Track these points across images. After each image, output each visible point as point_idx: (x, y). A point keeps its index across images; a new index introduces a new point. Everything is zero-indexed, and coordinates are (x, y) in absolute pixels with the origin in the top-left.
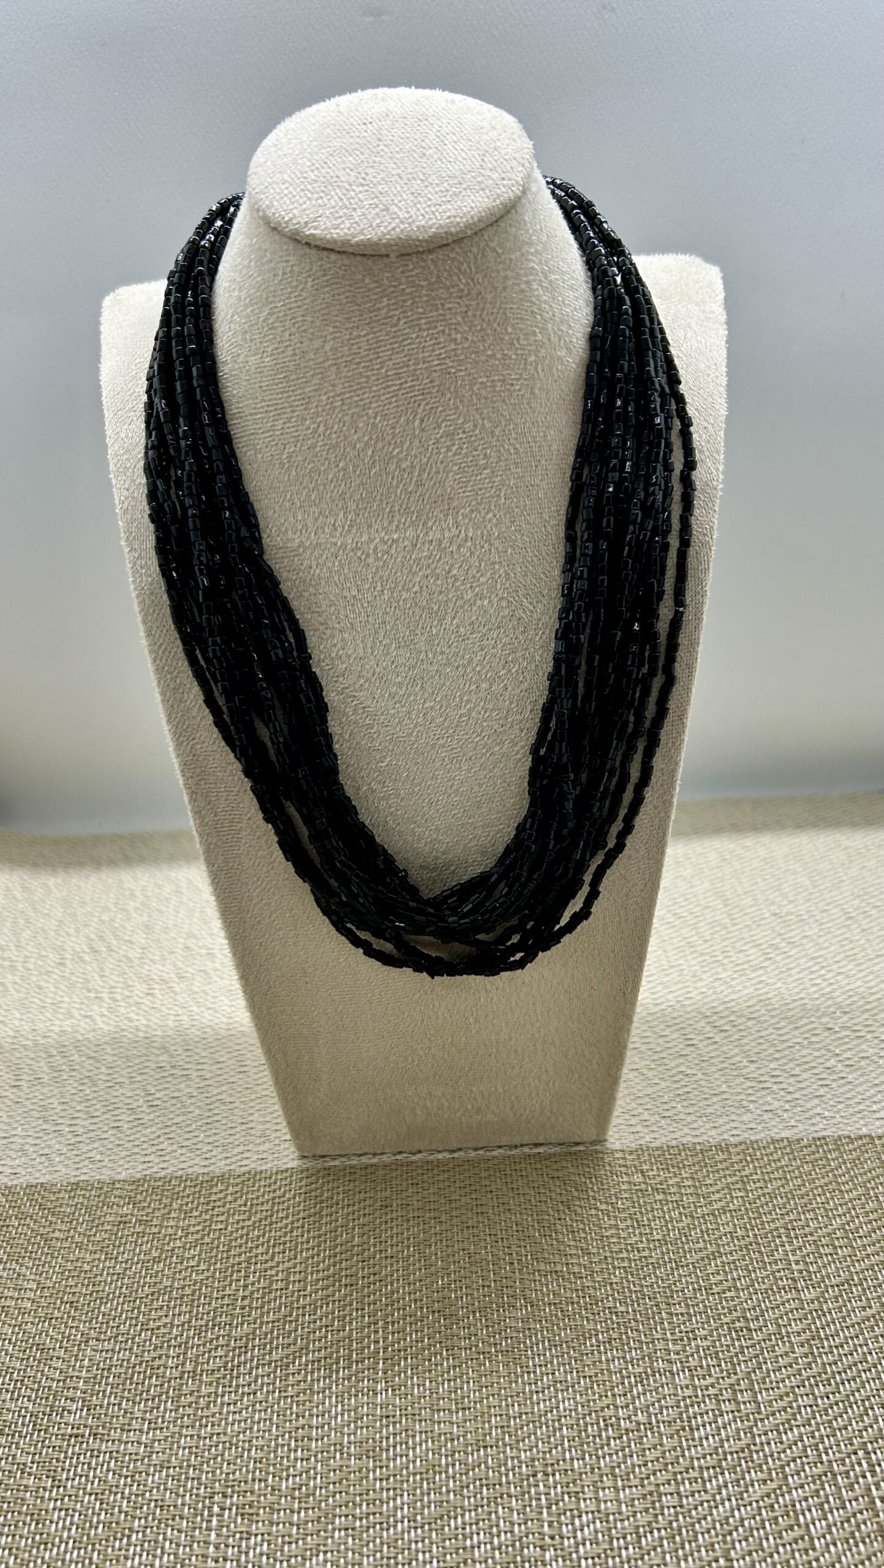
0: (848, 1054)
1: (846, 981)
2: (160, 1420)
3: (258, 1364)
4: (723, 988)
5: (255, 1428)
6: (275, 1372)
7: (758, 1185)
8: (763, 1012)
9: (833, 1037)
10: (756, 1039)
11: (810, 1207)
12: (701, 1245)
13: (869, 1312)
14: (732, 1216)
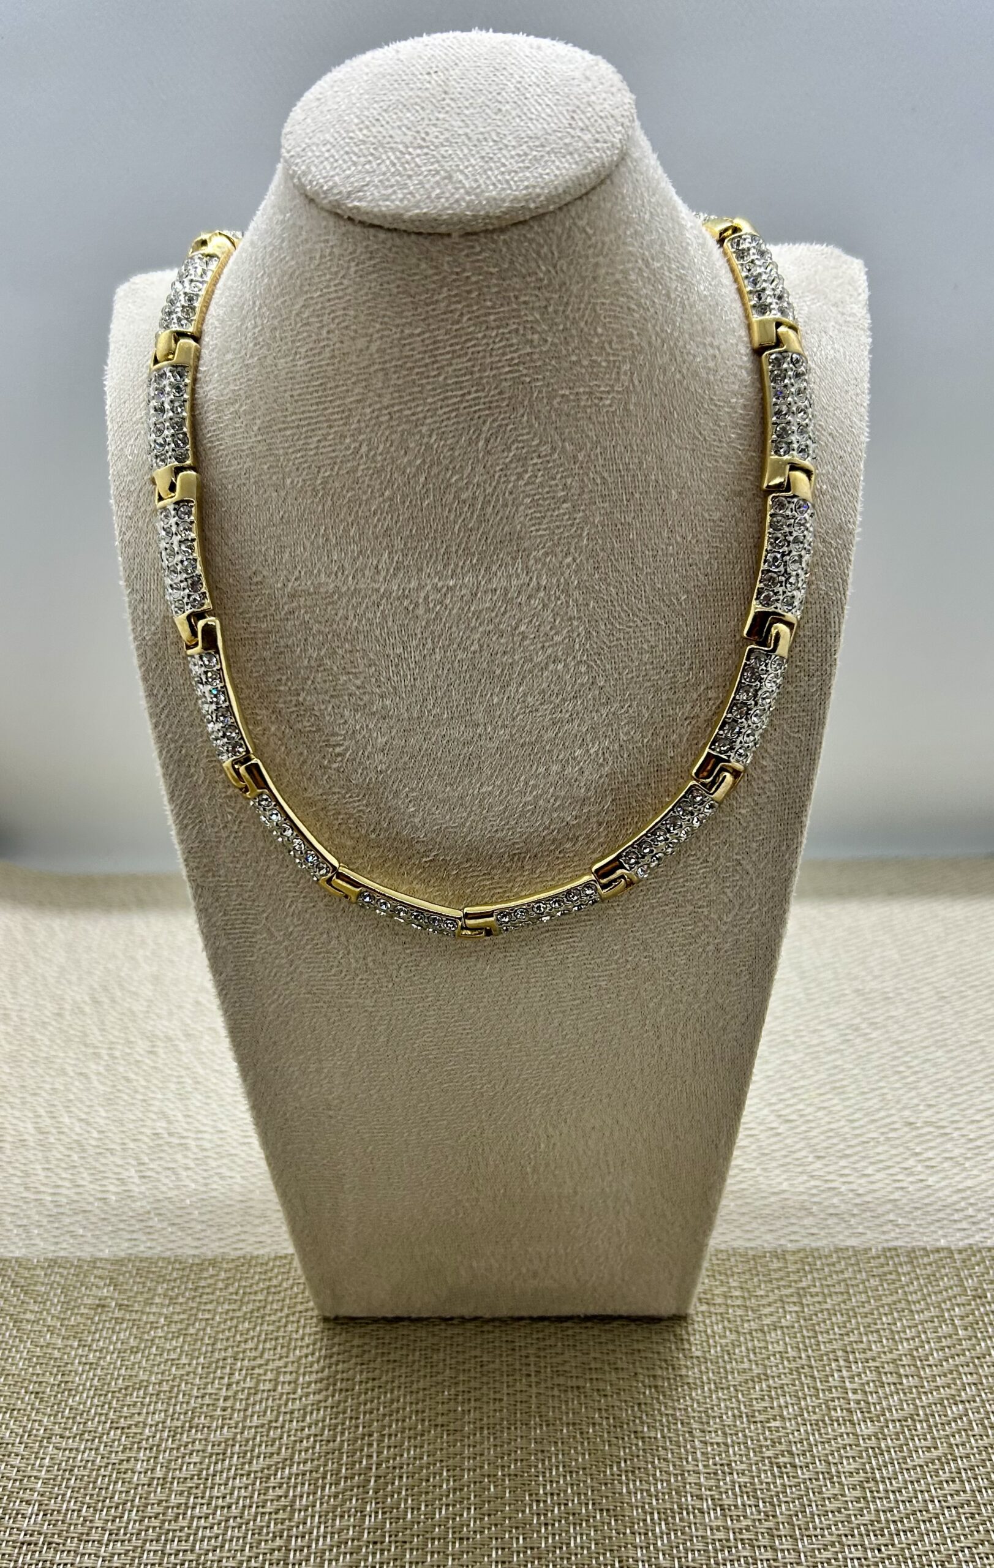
0: (930, 1154)
1: (933, 1070)
2: (122, 1531)
3: (236, 1475)
4: (792, 1072)
5: (227, 1546)
6: (254, 1484)
7: (816, 1299)
8: (835, 1101)
9: (914, 1133)
10: (827, 1132)
11: (873, 1328)
12: (746, 1365)
13: (935, 1453)
14: (783, 1333)
